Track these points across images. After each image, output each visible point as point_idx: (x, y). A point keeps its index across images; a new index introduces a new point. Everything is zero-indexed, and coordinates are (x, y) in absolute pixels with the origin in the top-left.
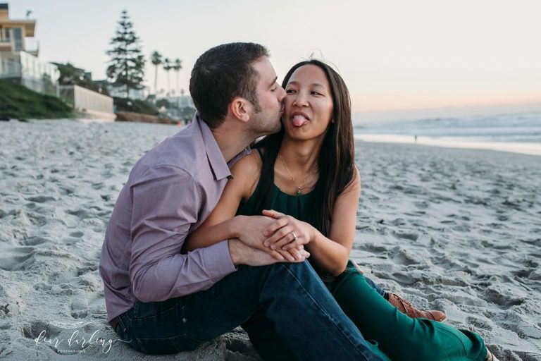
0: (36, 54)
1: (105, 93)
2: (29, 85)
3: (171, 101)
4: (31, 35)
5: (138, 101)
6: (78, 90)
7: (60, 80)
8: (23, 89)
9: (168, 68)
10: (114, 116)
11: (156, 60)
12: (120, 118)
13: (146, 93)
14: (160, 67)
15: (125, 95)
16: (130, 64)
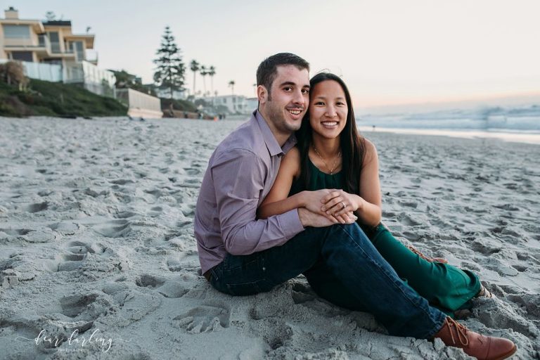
0: (95, 63)
1: (154, 94)
2: (91, 89)
3: (207, 100)
4: (91, 47)
5: (180, 101)
6: (132, 92)
7: (117, 84)
8: (86, 92)
9: (204, 74)
10: (162, 114)
11: (195, 67)
12: (166, 115)
13: (187, 94)
14: (198, 73)
15: (169, 96)
16: (173, 70)
